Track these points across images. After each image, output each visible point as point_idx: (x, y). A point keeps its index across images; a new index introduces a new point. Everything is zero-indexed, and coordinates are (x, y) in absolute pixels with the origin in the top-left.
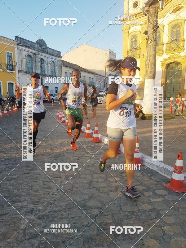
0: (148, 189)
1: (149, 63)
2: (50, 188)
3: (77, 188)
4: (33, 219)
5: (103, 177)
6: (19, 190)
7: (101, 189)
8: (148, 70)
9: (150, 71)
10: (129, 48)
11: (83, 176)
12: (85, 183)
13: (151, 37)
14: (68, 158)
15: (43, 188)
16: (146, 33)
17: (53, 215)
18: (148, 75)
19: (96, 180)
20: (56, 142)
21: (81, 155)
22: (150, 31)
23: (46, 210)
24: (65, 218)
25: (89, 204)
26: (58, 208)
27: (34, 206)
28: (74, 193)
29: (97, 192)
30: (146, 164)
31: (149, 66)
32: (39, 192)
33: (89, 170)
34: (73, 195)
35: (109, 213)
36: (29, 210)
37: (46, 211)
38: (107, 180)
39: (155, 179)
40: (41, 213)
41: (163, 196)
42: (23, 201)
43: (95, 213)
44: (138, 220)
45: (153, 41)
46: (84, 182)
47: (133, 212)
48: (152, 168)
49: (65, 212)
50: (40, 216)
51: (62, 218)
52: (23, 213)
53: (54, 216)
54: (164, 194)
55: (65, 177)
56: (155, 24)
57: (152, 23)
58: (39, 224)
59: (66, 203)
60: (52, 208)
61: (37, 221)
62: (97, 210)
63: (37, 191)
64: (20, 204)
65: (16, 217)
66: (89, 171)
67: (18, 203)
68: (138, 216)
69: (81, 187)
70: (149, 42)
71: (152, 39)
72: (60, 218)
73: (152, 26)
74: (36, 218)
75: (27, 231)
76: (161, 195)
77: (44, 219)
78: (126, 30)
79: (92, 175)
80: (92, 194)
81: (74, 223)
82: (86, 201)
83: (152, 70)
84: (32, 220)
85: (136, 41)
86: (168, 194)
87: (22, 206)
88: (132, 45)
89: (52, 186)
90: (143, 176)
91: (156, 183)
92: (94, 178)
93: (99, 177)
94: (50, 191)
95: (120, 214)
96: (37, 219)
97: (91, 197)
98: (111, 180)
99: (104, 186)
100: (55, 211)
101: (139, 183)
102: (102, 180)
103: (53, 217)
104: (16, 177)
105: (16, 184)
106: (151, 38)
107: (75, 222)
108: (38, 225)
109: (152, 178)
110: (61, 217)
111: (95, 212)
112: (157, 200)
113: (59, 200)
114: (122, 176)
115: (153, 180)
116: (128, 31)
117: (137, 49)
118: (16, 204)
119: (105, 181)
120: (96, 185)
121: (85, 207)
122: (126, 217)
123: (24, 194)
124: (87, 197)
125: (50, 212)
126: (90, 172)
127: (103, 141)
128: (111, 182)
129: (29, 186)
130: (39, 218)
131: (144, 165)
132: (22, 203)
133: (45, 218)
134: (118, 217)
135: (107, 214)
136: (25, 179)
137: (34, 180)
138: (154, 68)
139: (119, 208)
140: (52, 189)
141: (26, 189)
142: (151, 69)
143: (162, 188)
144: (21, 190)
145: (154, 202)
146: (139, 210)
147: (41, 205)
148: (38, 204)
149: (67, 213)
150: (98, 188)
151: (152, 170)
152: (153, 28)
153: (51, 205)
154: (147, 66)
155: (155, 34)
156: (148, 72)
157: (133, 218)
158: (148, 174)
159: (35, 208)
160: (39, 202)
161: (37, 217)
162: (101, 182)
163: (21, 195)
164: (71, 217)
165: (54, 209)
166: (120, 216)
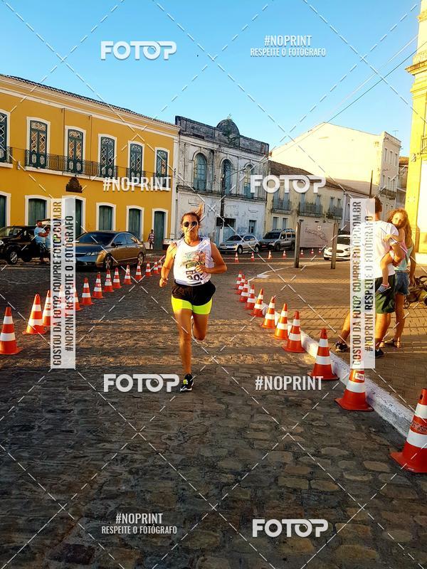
0: (352, 457)
2: (166, 427)
3: (213, 434)
5: (271, 422)
6: (113, 423)
7: (257, 442)
11: (233, 415)
12: (232, 428)
14: (220, 378)
15: (156, 426)
19: (255, 425)
20: (211, 343)
21: (249, 375)
23: (146, 461)
24: (172, 480)
25: (222, 464)
27: (130, 452)
28: (203, 443)
29: (248, 446)
30: (377, 409)
33: (250, 405)
34: (202, 445)
35: (251, 484)
38: (277, 428)
39: (378, 439)
40: (136, 465)
41: (375, 473)
42: (115, 442)
43: (225, 480)
44: (297, 505)
46: (230, 426)
47: (295, 490)
48: (386, 419)
51: (167, 479)
53: (155, 472)
54: (380, 470)
55: (199, 413)
58: (127, 481)
59: (183, 457)
61: (126, 475)
62: (232, 476)
64: (108, 446)
65: (96, 464)
66: (250, 408)
68: (303, 498)
69: (221, 434)
72: (163, 478)
75: (105, 488)
76: (373, 471)
77: (138, 474)
79: (252, 416)
80: (236, 449)
82: (220, 458)
84: (119, 473)
86: (388, 471)
87: (111, 449)
89: (172, 424)
90: (357, 431)
91: (376, 446)
92: (253, 422)
93: (264, 421)
94: (164, 432)
95: (270, 489)
96: (126, 474)
97: (231, 454)
99: (265, 438)
100: (160, 466)
101: (339, 443)
102: (266, 427)
103: (152, 474)
105: (112, 413)
108: (124, 482)
109: (374, 437)
111: (228, 478)
112: (358, 478)
113: (173, 450)
115: (374, 440)
118: (102, 444)
119: (271, 430)
120: (250, 434)
121: (213, 467)
122: (278, 496)
123: (121, 431)
124: (224, 452)
125: (153, 466)
126: (252, 410)
130: (130, 472)
131: (373, 410)
132: (112, 445)
133: (141, 473)
134: (264, 493)
135: (246, 485)
137: (145, 411)
139: (273, 480)
140: (169, 430)
143: (384, 458)
144: (117, 424)
145: (348, 480)
146: (310, 488)
147: (140, 452)
148: (136, 451)
150: (251, 440)
151: (385, 421)
157: (289, 499)
158: (370, 429)
159: (130, 456)
160: (139, 447)
162: (264, 431)
163: (115, 431)
166: (267, 492)
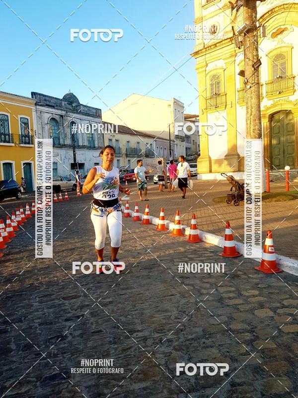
1: (251, 117)
2: (167, 311)
4: (169, 351)
5: (233, 291)
6: (126, 317)
7: (239, 307)
8: (250, 128)
9: (254, 129)
10: (209, 95)
11: (204, 292)
13: (251, 78)
15: (158, 311)
16: (242, 73)
17: (192, 345)
18: (250, 135)
19: (225, 295)
22: (249, 71)
23: (179, 338)
24: (212, 347)
25: (233, 327)
26: (194, 335)
27: (160, 334)
29: (237, 311)
31: (251, 121)
32: (155, 317)
36: (157, 341)
37: (181, 340)
38: (241, 295)
40: (175, 343)
42: (142, 330)
43: (248, 338)
45: (254, 84)
49: (207, 339)
50: (176, 347)
51: (208, 347)
52: (152, 345)
53: (194, 345)
55: (179, 295)
56: (255, 61)
57: (251, 58)
59: (201, 329)
60: (186, 336)
61: (175, 353)
62: (249, 334)
63: (152, 317)
64: (140, 334)
66: (209, 284)
67: (137, 333)
70: (249, 87)
71: (253, 82)
72: (204, 347)
73: (251, 63)
74: (172, 350)
77: (183, 350)
78: (201, 68)
80: (231, 314)
81: (228, 352)
82: (227, 323)
83: (257, 127)
85: (218, 83)
87: (145, 337)
88: (212, 89)
89: (168, 307)
92: (222, 294)
93: (228, 291)
94: (168, 314)
95: (283, 336)
96: (174, 351)
97: (231, 319)
98: (247, 294)
99: (241, 302)
100: (192, 339)
101: (288, 296)
102: (233, 295)
103: (194, 347)
104: (110, 300)
105: (118, 310)
106: (250, 81)
107: (228, 350)
110: (204, 345)
111: (248, 336)
113: (189, 325)
114: (259, 287)
116: (204, 69)
117: (222, 94)
118: (135, 334)
119: (239, 296)
120: (229, 302)
122: (293, 340)
123: (137, 321)
125: (187, 340)
126: (211, 285)
127: (205, 241)
128: (248, 297)
129: (137, 310)
130: (176, 350)
132: (142, 333)
133: (184, 348)
134: (282, 341)
136: (125, 301)
137: (140, 302)
138: (258, 124)
140: (171, 312)
141: (136, 314)
142: (255, 126)
144: (129, 317)
148: (165, 333)
149: (210, 340)
150: (234, 306)
152: (253, 66)
153: (182, 332)
154: (249, 122)
155: (256, 74)
156: (250, 131)
158: (295, 283)
160: (164, 329)
161: (172, 348)
162: (235, 298)
163: (133, 322)
164: (219, 345)
165: (190, 337)
